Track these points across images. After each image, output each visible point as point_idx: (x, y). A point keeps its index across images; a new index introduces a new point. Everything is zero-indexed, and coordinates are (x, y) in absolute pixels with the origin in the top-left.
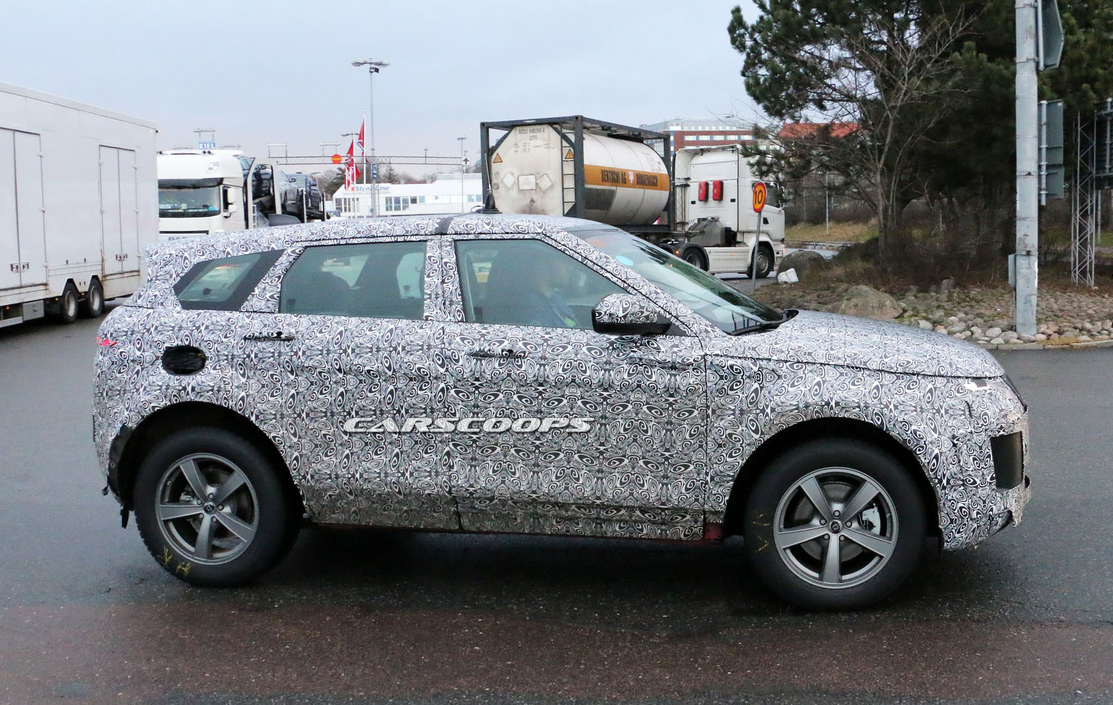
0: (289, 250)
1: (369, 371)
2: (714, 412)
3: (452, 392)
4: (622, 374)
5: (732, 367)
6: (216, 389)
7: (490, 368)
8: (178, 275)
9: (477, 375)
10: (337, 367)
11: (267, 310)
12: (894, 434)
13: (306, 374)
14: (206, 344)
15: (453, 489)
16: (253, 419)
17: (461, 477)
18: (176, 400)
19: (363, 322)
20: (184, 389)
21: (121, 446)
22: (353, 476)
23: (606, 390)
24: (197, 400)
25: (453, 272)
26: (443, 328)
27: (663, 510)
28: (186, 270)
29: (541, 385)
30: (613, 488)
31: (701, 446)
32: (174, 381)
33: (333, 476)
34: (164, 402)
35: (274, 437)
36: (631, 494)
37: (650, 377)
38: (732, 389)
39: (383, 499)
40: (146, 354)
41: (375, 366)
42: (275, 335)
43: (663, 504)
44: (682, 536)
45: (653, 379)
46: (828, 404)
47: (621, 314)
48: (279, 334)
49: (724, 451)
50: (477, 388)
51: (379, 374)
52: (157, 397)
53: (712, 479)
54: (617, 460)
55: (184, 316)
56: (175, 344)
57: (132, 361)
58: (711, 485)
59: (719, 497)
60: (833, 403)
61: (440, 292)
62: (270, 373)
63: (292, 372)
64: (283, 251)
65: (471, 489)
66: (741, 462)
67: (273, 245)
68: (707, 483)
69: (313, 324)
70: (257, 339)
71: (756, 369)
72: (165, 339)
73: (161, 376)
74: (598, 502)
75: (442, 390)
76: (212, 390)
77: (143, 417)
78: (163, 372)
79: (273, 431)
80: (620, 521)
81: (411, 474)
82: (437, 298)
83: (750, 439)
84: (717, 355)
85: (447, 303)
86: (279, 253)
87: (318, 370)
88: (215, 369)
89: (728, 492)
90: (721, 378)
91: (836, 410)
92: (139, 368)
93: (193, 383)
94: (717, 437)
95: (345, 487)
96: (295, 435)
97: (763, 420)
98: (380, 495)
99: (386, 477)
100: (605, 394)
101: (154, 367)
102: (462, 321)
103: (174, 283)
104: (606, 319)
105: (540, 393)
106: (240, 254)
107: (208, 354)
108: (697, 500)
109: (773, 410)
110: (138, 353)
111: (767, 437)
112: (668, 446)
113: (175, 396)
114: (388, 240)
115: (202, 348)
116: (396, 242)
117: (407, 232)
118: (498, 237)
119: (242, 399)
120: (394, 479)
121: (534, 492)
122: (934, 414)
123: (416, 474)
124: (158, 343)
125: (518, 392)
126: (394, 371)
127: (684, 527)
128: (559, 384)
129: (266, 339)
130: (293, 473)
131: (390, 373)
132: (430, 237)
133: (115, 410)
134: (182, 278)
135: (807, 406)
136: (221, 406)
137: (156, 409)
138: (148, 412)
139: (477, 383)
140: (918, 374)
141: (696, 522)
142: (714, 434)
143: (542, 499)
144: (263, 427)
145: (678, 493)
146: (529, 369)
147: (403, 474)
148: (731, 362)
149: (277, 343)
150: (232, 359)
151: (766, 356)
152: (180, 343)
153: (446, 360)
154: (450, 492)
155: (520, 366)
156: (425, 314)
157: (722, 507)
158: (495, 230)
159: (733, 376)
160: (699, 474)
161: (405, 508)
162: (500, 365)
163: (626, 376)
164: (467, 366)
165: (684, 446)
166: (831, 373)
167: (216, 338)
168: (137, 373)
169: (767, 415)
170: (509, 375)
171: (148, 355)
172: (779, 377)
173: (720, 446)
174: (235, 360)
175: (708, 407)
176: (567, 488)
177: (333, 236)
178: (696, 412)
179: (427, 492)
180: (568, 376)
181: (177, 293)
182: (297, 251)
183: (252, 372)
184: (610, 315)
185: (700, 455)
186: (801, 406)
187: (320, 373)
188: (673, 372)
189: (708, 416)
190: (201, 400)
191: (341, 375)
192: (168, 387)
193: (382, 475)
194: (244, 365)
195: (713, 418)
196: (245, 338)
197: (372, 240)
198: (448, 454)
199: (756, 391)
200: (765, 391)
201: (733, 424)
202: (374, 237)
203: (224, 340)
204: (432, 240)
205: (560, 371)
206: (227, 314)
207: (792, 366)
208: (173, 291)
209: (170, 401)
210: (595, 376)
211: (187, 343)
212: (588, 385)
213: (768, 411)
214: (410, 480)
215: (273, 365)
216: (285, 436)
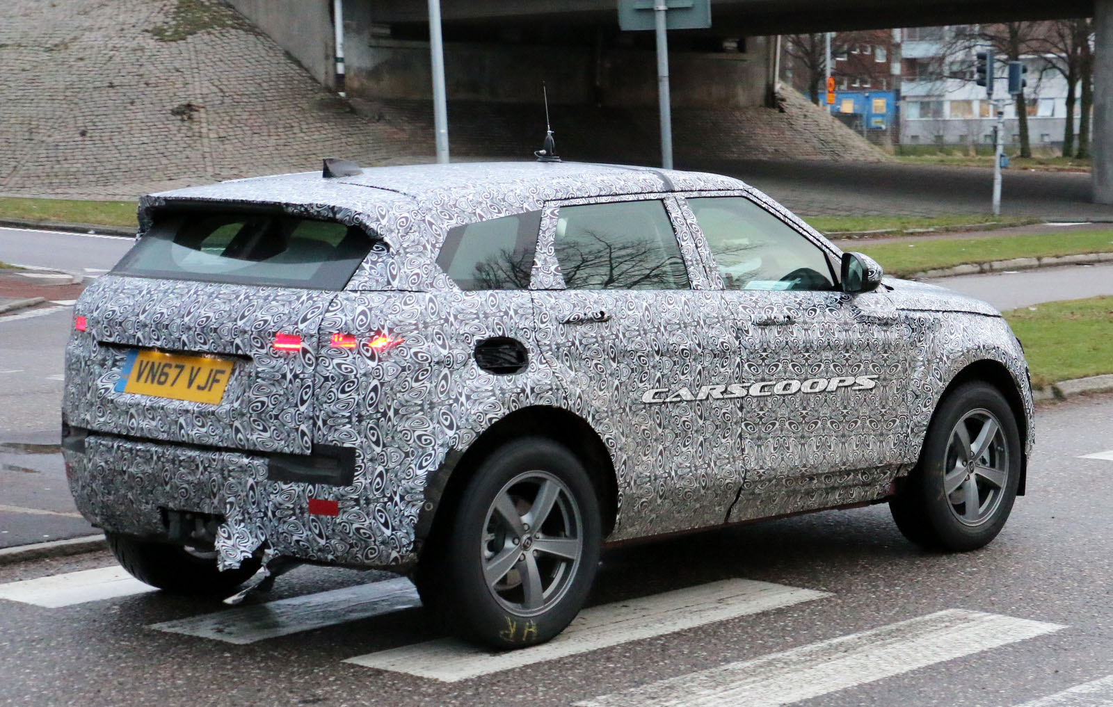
1: (682, 351)
2: (910, 364)
3: (747, 366)
5: (919, 319)
7: (773, 337)
8: (434, 246)
9: (764, 346)
11: (560, 287)
13: (627, 360)
14: (522, 332)
15: (748, 474)
16: (590, 420)
17: (752, 460)
18: (515, 407)
20: (523, 391)
23: (848, 351)
24: (537, 403)
25: (701, 234)
27: (877, 469)
28: (441, 239)
29: (807, 351)
31: (903, 400)
32: (505, 381)
33: (652, 478)
34: (502, 411)
35: (608, 439)
37: (873, 334)
38: (919, 341)
39: (687, 498)
40: (455, 352)
41: (688, 343)
42: (599, 315)
43: (880, 462)
45: (875, 337)
46: (979, 347)
48: (602, 313)
49: (920, 402)
50: (764, 359)
51: (692, 352)
52: (493, 406)
53: (912, 431)
56: (486, 336)
57: (437, 363)
58: (911, 437)
59: (916, 447)
61: (698, 258)
62: (595, 362)
63: (614, 360)
64: (540, 212)
65: (761, 472)
66: (932, 410)
68: (908, 436)
70: (580, 322)
71: (931, 320)
72: (473, 330)
74: (842, 468)
76: (551, 390)
77: (477, 433)
78: (482, 372)
79: (607, 432)
81: (715, 464)
82: (698, 264)
83: (936, 386)
85: (708, 270)
86: (538, 216)
87: (638, 354)
89: (921, 442)
90: (913, 330)
91: (984, 353)
92: (446, 371)
94: (915, 389)
95: (659, 489)
96: (623, 434)
97: (943, 368)
98: (687, 493)
99: (696, 470)
101: (468, 367)
103: (434, 256)
105: (807, 360)
106: (494, 217)
107: (527, 346)
108: (900, 454)
109: (948, 358)
110: (445, 352)
111: (947, 384)
112: (884, 402)
113: (514, 401)
114: (630, 198)
115: (520, 339)
116: (637, 201)
117: (642, 189)
118: (715, 195)
119: (579, 397)
120: (703, 472)
121: (804, 466)
123: (718, 463)
124: (466, 338)
125: (793, 361)
128: (820, 348)
129: (591, 320)
130: (620, 481)
131: (700, 351)
132: (664, 195)
134: (441, 249)
135: (968, 352)
136: (560, 409)
137: (494, 421)
138: (484, 425)
139: (764, 354)
141: (892, 475)
142: (912, 387)
143: (809, 472)
144: (598, 429)
145: (889, 449)
146: (798, 335)
147: (709, 465)
148: (918, 315)
149: (599, 325)
150: (558, 349)
152: (492, 334)
153: (739, 332)
154: (745, 478)
155: (793, 332)
156: (694, 283)
157: (916, 458)
158: (708, 187)
159: (920, 329)
160: (902, 428)
162: (779, 332)
164: (755, 336)
165: (894, 400)
166: (966, 320)
167: (531, 325)
168: (445, 377)
169: (945, 363)
170: (786, 343)
171: (458, 353)
172: (940, 326)
173: (917, 397)
174: (561, 350)
175: (906, 360)
176: (825, 457)
177: (579, 194)
178: (900, 367)
179: (727, 481)
180: (825, 340)
181: (445, 269)
182: (556, 213)
183: (578, 361)
185: (903, 409)
187: (640, 357)
188: (886, 328)
189: (907, 369)
190: (542, 403)
192: (503, 391)
193: (694, 469)
194: (569, 354)
195: (909, 371)
196: (568, 322)
197: (617, 199)
198: (740, 436)
201: (924, 375)
202: (616, 195)
204: (667, 198)
205: (819, 335)
207: (943, 315)
208: (438, 267)
209: (508, 408)
210: (840, 338)
211: (501, 333)
212: (836, 347)
213: (945, 358)
214: (716, 471)
215: (597, 352)
216: (617, 436)
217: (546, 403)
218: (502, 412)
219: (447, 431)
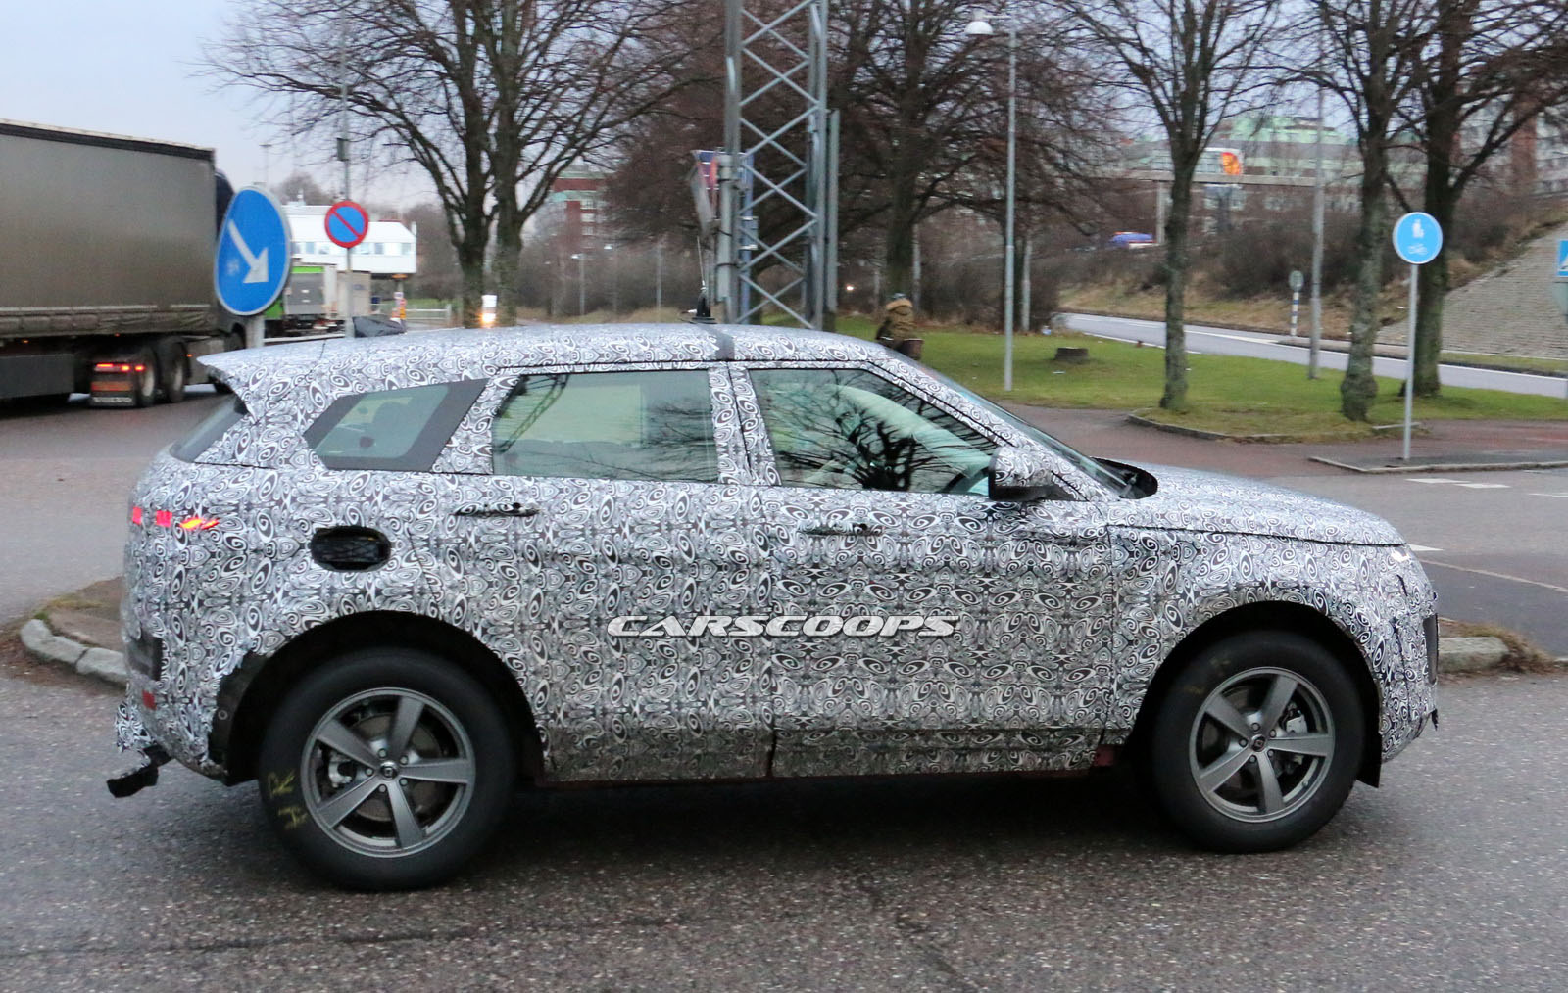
0: (497, 381)
1: (658, 558)
2: (1121, 599)
3: (780, 584)
4: (1008, 553)
5: (1145, 540)
6: (416, 591)
7: (834, 550)
8: (307, 416)
9: (816, 560)
10: (609, 554)
11: (478, 470)
12: (1337, 619)
13: (558, 565)
14: (388, 523)
15: (778, 720)
16: (478, 633)
17: (788, 703)
18: (349, 610)
19: (637, 488)
20: (363, 592)
21: (243, 686)
22: (630, 710)
23: (987, 575)
24: (384, 608)
25: (755, 415)
26: (757, 495)
27: (1052, 731)
28: (321, 409)
29: (903, 571)
30: (994, 705)
31: (1105, 645)
32: (343, 581)
33: (598, 712)
34: (328, 613)
35: (510, 660)
36: (1017, 713)
37: (1044, 556)
38: (1144, 569)
39: (668, 741)
40: (280, 539)
41: (669, 550)
42: (511, 508)
43: (1056, 723)
44: (1067, 765)
45: (1048, 559)
46: (1262, 584)
47: (1027, 475)
48: (517, 506)
49: (1136, 650)
50: (815, 578)
51: (673, 561)
52: (314, 607)
53: (1119, 687)
54: (999, 668)
55: (339, 481)
56: (332, 524)
57: (254, 551)
58: (1117, 695)
59: (1127, 709)
60: (1269, 584)
61: (741, 444)
62: (501, 564)
63: (534, 563)
64: (485, 381)
65: (804, 719)
66: (1158, 663)
67: (466, 373)
68: (1112, 693)
69: (561, 491)
70: (477, 514)
71: (1173, 542)
72: (313, 516)
73: (314, 575)
74: (974, 726)
75: (765, 582)
76: (411, 593)
77: (288, 637)
78: (316, 567)
79: (509, 650)
80: (991, 750)
81: (717, 703)
82: (737, 452)
83: (1168, 631)
84: (1121, 526)
85: (753, 459)
86: (481, 385)
87: (578, 558)
88: (408, 560)
89: (1138, 702)
90: (1131, 554)
91: (1273, 592)
92: (267, 561)
93: (377, 583)
94: (1126, 632)
95: (614, 726)
96: (542, 654)
97: (1185, 608)
98: (666, 735)
99: (679, 708)
100: (987, 580)
101: (298, 559)
102: (776, 484)
103: (304, 428)
104: (1009, 482)
105: (902, 582)
106: (412, 385)
107: (392, 539)
108: (1097, 716)
109: (1196, 594)
110: (266, 539)
111: (1190, 629)
112: (1064, 645)
113: (346, 603)
114: (648, 367)
115: (382, 529)
116: (661, 370)
117: (675, 356)
118: (809, 365)
119: (461, 605)
120: (692, 711)
121: (891, 717)
122: (1373, 592)
123: (722, 702)
124: (301, 525)
125: (871, 582)
126: (697, 557)
127: (1072, 753)
128: (929, 569)
129: (495, 514)
130: (537, 711)
131: (689, 560)
132: (711, 365)
133: (223, 629)
134: (316, 420)
135: (1238, 588)
136: (425, 618)
137: (313, 625)
138: (299, 628)
139: (815, 571)
140: (1348, 544)
141: (1089, 745)
142: (1123, 627)
143: (900, 727)
144: (493, 646)
145: (1075, 708)
146: (885, 549)
147: (705, 704)
148: (1144, 534)
149: (510, 520)
150: (438, 545)
151: (1180, 525)
152: (341, 523)
153: (769, 541)
154: (772, 725)
155: (875, 546)
156: (723, 475)
157: (1129, 723)
158: (802, 355)
159: (1145, 553)
160: (1101, 682)
161: (698, 751)
162: (847, 545)
163: (1013, 556)
164: (799, 548)
165: (1085, 645)
166: (1257, 546)
167: (405, 514)
168: (265, 569)
169: (1190, 601)
170: (861, 559)
171: (286, 541)
172: (1199, 551)
173: (1131, 643)
174: (444, 547)
175: (1114, 593)
176: (933, 710)
177: (561, 360)
178: (1100, 601)
179: (739, 726)
180: (939, 559)
181: (312, 445)
182: (510, 382)
183: (472, 563)
184: (1016, 476)
185: (1104, 657)
186: (1232, 588)
187: (581, 562)
188: (1072, 549)
189: (1114, 606)
190: (392, 608)
191: (613, 565)
192: (332, 590)
193: (674, 706)
194: (457, 552)
195: (1120, 608)
196: (459, 513)
197: (624, 367)
198: (769, 671)
199: (1173, 571)
200: (1182, 571)
201: (1149, 616)
202: (626, 363)
203: (421, 517)
204: (715, 369)
205: (929, 552)
206: (416, 478)
207: (1210, 537)
208: (304, 441)
209: (338, 611)
210: (974, 557)
211: (354, 522)
212: (962, 570)
213: (1191, 595)
214: (716, 711)
215: (505, 553)
216: (529, 656)
217: (400, 609)
218: (327, 615)
219: (250, 630)
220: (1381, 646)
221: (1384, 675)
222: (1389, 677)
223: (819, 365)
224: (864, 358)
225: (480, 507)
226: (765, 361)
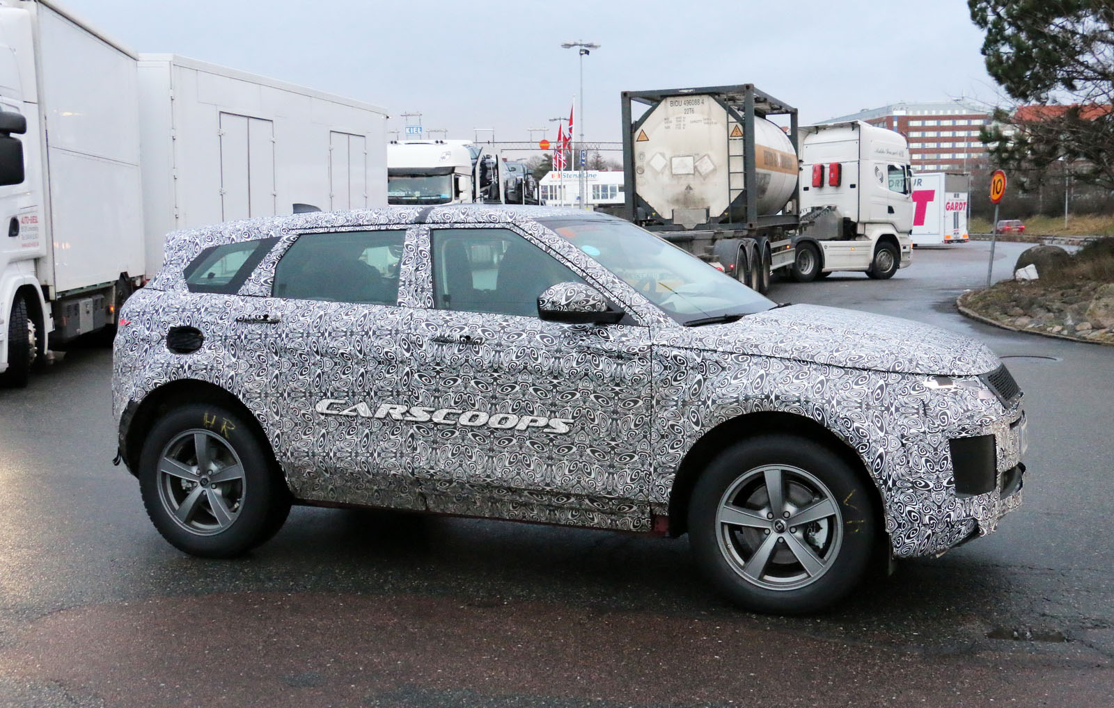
0: (285, 238)
1: (342, 354)
2: (658, 402)
3: (416, 376)
4: (571, 362)
5: (675, 357)
6: (209, 367)
7: (450, 353)
8: (188, 260)
9: (438, 360)
10: (315, 350)
11: (261, 294)
12: (835, 430)
13: (288, 356)
14: (204, 325)
15: (416, 470)
16: (240, 397)
17: (424, 459)
18: (175, 377)
19: (341, 307)
20: (182, 367)
21: (129, 419)
22: (328, 454)
23: (556, 378)
24: (192, 377)
25: (427, 261)
26: (411, 314)
27: (611, 499)
28: (196, 256)
29: (496, 371)
30: (561, 476)
31: (645, 437)
32: (174, 359)
33: (310, 454)
34: (165, 379)
35: (259, 415)
36: (579, 482)
37: (598, 366)
38: (675, 380)
39: (355, 478)
40: (154, 333)
41: (348, 349)
42: (262, 318)
43: (609, 493)
44: (632, 527)
45: (600, 368)
46: (767, 397)
47: (563, 302)
48: (266, 316)
49: (666, 443)
50: (438, 373)
51: (351, 357)
52: (159, 374)
53: (655, 470)
54: (566, 447)
55: (189, 298)
56: (178, 325)
57: (142, 340)
58: (654, 476)
59: (662, 489)
60: (773, 397)
61: (413, 279)
62: (258, 353)
63: (276, 353)
64: (280, 238)
65: (432, 471)
66: (683, 454)
67: (272, 233)
68: (650, 474)
69: (298, 308)
70: (247, 321)
71: (699, 360)
72: (170, 319)
73: (164, 355)
74: (548, 488)
75: (407, 374)
76: (205, 369)
77: (147, 392)
78: (167, 350)
79: (258, 409)
80: (572, 509)
81: (379, 455)
82: (410, 285)
83: (692, 430)
84: (664, 345)
85: (419, 290)
86: (277, 239)
87: (299, 352)
88: (210, 349)
89: (670, 483)
90: (666, 368)
91: (776, 404)
92: (147, 346)
93: (190, 362)
94: (660, 428)
95: (320, 465)
96: (277, 413)
97: (704, 413)
98: (352, 474)
99: (356, 456)
100: (555, 381)
101: (160, 345)
102: (431, 308)
103: (185, 267)
104: (549, 307)
105: (495, 379)
106: (243, 241)
107: (205, 335)
108: (641, 491)
109: (714, 402)
111: (707, 429)
112: (614, 435)
113: (174, 373)
114: (372, 228)
115: (201, 329)
116: (380, 230)
117: (390, 221)
118: (471, 226)
119: (232, 378)
120: (364, 460)
121: (488, 476)
122: (883, 411)
123: (383, 455)
124: (165, 323)
125: (475, 378)
126: (365, 355)
127: (632, 518)
128: (513, 371)
129: (255, 321)
130: (276, 450)
131: (361, 356)
132: (410, 226)
133: (127, 386)
134: (191, 262)
136: (213, 384)
137: (158, 385)
138: (151, 388)
139: (438, 368)
140: (869, 370)
141: (643, 513)
142: (657, 426)
143: (496, 484)
144: (249, 405)
145: (623, 483)
146: (485, 355)
147: (372, 455)
148: (675, 352)
149: (265, 325)
150: (225, 340)
151: (712, 347)
152: (182, 324)
153: (412, 345)
154: (413, 473)
155: (478, 352)
156: (399, 300)
157: (665, 499)
158: (470, 219)
159: (677, 366)
160: (643, 465)
161: (375, 488)
162: (459, 350)
163: (574, 364)
164: (429, 351)
165: (630, 436)
166: (776, 366)
167: (213, 320)
168: (146, 351)
169: (708, 407)
170: (467, 361)
171: (155, 335)
172: (724, 369)
173: (663, 437)
174: (227, 341)
175: (652, 397)
176: (518, 474)
177: (324, 224)
178: (641, 402)
179: (392, 472)
180: (520, 363)
181: (186, 277)
182: (291, 239)
183: (242, 352)
184: (553, 303)
185: (642, 446)
186: (741, 398)
187: (301, 355)
188: (620, 361)
189: (652, 407)
190: (196, 378)
191: (319, 358)
192: (169, 365)
193: (353, 454)
194: (235, 345)
195: (656, 409)
196: (237, 320)
197: (358, 229)
198: (412, 436)
199: (699, 382)
200: (708, 383)
201: (675, 416)
202: (360, 225)
203: (220, 322)
204: (411, 229)
205: (514, 359)
206: (226, 297)
207: (737, 358)
208: (183, 275)
209: (170, 378)
210: (545, 364)
211: (188, 324)
212: (538, 372)
213: (709, 403)
214: (378, 460)
215: (259, 346)
216: (269, 414)
217: (201, 379)
218: (164, 380)
219: (133, 387)
220: (881, 457)
221: (885, 482)
222: (890, 483)
223: (478, 226)
224: (510, 220)
225: (246, 317)
226: (444, 223)
